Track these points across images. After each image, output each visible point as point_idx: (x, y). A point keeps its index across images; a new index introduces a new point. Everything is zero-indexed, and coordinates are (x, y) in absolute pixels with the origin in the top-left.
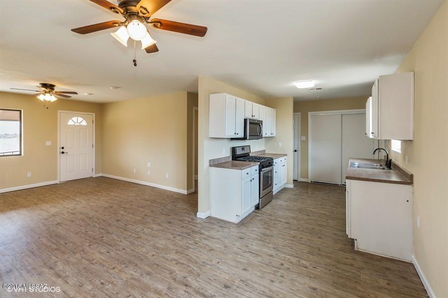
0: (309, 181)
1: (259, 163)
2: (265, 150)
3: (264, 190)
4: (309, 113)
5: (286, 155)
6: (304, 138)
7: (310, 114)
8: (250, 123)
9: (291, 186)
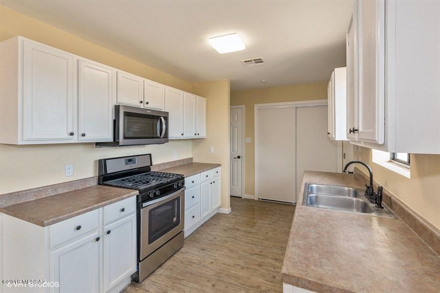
0: (256, 199)
1: (137, 192)
2: (192, 159)
3: (151, 241)
4: (255, 105)
5: (219, 165)
6: (249, 140)
7: (256, 107)
8: (127, 114)
9: (227, 210)
